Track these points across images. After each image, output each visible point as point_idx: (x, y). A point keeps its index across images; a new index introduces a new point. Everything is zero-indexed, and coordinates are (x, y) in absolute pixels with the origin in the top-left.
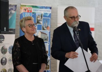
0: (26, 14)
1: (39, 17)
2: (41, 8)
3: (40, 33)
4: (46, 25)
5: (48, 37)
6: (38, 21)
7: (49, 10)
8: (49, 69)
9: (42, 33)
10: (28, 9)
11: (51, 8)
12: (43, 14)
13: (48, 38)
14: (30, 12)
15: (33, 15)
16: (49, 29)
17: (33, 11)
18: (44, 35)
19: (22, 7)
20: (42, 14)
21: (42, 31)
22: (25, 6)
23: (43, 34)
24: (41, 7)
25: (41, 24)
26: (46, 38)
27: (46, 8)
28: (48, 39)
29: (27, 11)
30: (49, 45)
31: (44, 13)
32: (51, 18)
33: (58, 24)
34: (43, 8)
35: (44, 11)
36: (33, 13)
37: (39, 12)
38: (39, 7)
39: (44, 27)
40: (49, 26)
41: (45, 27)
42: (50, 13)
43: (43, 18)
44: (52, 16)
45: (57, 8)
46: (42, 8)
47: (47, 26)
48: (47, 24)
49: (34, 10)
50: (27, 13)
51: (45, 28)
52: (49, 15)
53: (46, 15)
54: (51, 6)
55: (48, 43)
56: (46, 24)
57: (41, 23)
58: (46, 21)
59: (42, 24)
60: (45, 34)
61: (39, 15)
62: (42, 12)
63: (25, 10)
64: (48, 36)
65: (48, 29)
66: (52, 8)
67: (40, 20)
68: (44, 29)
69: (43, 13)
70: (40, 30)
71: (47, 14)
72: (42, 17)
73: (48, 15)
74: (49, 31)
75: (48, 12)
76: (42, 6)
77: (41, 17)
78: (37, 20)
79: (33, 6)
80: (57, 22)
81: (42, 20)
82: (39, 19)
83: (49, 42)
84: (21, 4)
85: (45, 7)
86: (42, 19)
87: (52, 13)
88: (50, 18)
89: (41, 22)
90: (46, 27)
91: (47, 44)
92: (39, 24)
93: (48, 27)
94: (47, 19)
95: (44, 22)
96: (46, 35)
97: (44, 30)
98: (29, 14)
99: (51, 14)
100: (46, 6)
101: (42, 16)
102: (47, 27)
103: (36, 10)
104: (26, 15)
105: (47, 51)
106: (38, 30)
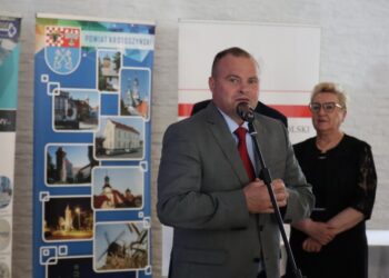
0: (58, 52)
1: (108, 66)
2: (114, 30)
3: (113, 126)
4: (135, 97)
5: (141, 143)
6: (105, 81)
7: (146, 36)
8: (144, 264)
9: (119, 126)
10: (63, 32)
11: (152, 30)
12: (123, 53)
13: (144, 145)
14: (71, 44)
15: (83, 58)
17: (83, 43)
18: (128, 133)
19: (40, 26)
20: (119, 54)
21: (119, 118)
22: (55, 21)
23: (123, 132)
24: (115, 26)
25: (114, 90)
26: (135, 145)
27: (135, 29)
28: (141, 148)
29: (62, 42)
30: (145, 173)
31: (127, 50)
32: (152, 69)
33: (180, 92)
34: (121, 30)
35: (127, 41)
36: (83, 48)
37: (107, 44)
38: (108, 26)
39: (126, 103)
40: (147, 99)
41: (131, 103)
42: (151, 47)
43: (122, 67)
44: (155, 62)
45: (177, 31)
46: (119, 29)
48: (138, 93)
49: (87, 38)
50: (63, 50)
51: (131, 109)
52: (147, 57)
53: (133, 57)
54: (152, 23)
55: (144, 165)
56: (135, 91)
57: (115, 87)
58: (135, 79)
59: (119, 93)
60: (131, 129)
61: (107, 59)
62: (120, 44)
63: (55, 38)
64: (143, 137)
65: (140, 111)
66: (157, 29)
67: (111, 77)
68: (125, 112)
69: (122, 48)
70: (111, 117)
71: (137, 52)
72: (118, 67)
73: (142, 58)
74: (145, 120)
75: (140, 47)
76: (117, 24)
77: (113, 65)
78: (100, 75)
79: (84, 24)
80: (176, 83)
81: (117, 77)
82: (106, 72)
83: (146, 163)
84: (40, 15)
85: (129, 25)
86: (119, 74)
87: (157, 48)
88: (148, 69)
89: (117, 85)
90: (134, 105)
91: (140, 168)
92: (109, 90)
93: (141, 102)
94: (136, 71)
95: (127, 86)
96: (133, 134)
97: (128, 114)
98: (68, 52)
99: (155, 55)
100: (133, 22)
101: (117, 62)
102: (137, 103)
103: (95, 39)
104: (56, 58)
105: (140, 198)
106: (102, 113)
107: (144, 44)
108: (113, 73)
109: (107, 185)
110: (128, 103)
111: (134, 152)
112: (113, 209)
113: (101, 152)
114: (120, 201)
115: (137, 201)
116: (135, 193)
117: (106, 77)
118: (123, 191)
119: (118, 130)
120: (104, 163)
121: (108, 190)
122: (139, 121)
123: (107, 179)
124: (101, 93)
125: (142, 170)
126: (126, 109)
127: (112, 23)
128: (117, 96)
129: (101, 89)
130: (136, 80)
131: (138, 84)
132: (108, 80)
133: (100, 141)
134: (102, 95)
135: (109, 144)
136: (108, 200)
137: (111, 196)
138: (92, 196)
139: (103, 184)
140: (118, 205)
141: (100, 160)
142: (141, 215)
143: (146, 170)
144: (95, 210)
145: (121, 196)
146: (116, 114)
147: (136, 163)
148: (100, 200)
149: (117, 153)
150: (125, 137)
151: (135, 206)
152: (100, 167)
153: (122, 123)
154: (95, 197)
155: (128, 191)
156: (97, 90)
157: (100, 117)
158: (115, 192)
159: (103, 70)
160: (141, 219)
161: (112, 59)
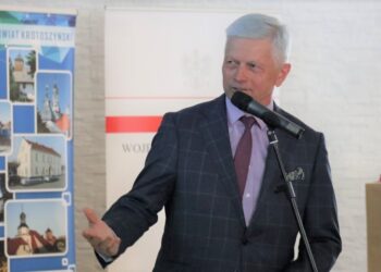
1: (21, 70)
2: (27, 22)
3: (29, 147)
4: (55, 109)
5: (63, 168)
6: (18, 89)
7: (65, 29)
9: (35, 146)
11: (72, 21)
12: (39, 51)
13: (66, 172)
16: (66, 125)
18: (47, 155)
20: (34, 52)
21: (36, 136)
23: (40, 154)
24: (27, 16)
25: (29, 101)
26: (56, 172)
27: (52, 20)
28: (63, 175)
30: (69, 207)
31: (43, 48)
33: (107, 101)
34: (35, 22)
35: (43, 36)
37: (18, 40)
38: (20, 18)
39: (43, 116)
40: (67, 112)
41: (49, 116)
42: (71, 44)
43: (38, 71)
46: (32, 20)
47: (59, 112)
51: (50, 124)
52: (66, 59)
53: (52, 57)
54: (72, 12)
55: (66, 198)
56: (55, 101)
57: (30, 96)
58: (53, 86)
59: (34, 104)
60: (50, 151)
61: (19, 60)
62: (34, 40)
64: (65, 160)
65: (61, 127)
66: (78, 20)
67: (24, 84)
68: (43, 128)
69: (37, 45)
70: (26, 135)
71: (55, 50)
72: (33, 69)
73: (61, 57)
74: (67, 139)
75: (59, 44)
76: (31, 14)
77: (27, 68)
78: (12, 81)
81: (32, 84)
82: (20, 76)
83: (69, 194)
85: (45, 14)
86: (35, 80)
88: (68, 72)
89: (32, 93)
90: (53, 120)
91: (62, 200)
92: (23, 100)
93: (61, 115)
94: (55, 75)
95: (44, 95)
96: (52, 157)
97: (46, 131)
99: (76, 52)
100: (50, 10)
101: (32, 64)
102: (57, 117)
103: (5, 34)
105: (63, 240)
106: (15, 131)
107: (62, 40)
108: (27, 78)
109: (23, 225)
110: (46, 116)
111: (54, 180)
112: (32, 256)
113: (15, 181)
114: (39, 245)
115: (60, 244)
116: (57, 234)
117: (19, 83)
118: (42, 232)
119: (35, 152)
120: (19, 196)
121: (24, 230)
122: (59, 140)
123: (23, 216)
124: (12, 104)
125: (64, 203)
126: (44, 125)
127: (25, 13)
128: (32, 107)
129: (12, 99)
130: (55, 87)
131: (57, 93)
132: (21, 87)
133: (13, 167)
134: (15, 107)
135: (24, 171)
136: (25, 243)
137: (27, 238)
138: (5, 239)
139: (18, 222)
140: (37, 251)
141: (14, 191)
142: (65, 262)
143: (70, 204)
144: (9, 257)
145: (40, 238)
146: (32, 132)
147: (58, 195)
148: (15, 244)
149: (34, 182)
150: (44, 161)
151: (57, 251)
152: (14, 201)
153: (40, 143)
154: (9, 240)
155: (49, 231)
156: (8, 100)
157: (13, 136)
158: (33, 233)
159: (15, 74)
160: (65, 268)
161: (26, 60)
